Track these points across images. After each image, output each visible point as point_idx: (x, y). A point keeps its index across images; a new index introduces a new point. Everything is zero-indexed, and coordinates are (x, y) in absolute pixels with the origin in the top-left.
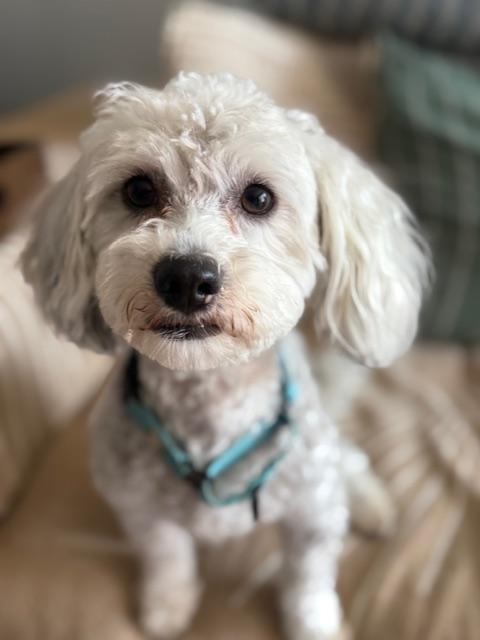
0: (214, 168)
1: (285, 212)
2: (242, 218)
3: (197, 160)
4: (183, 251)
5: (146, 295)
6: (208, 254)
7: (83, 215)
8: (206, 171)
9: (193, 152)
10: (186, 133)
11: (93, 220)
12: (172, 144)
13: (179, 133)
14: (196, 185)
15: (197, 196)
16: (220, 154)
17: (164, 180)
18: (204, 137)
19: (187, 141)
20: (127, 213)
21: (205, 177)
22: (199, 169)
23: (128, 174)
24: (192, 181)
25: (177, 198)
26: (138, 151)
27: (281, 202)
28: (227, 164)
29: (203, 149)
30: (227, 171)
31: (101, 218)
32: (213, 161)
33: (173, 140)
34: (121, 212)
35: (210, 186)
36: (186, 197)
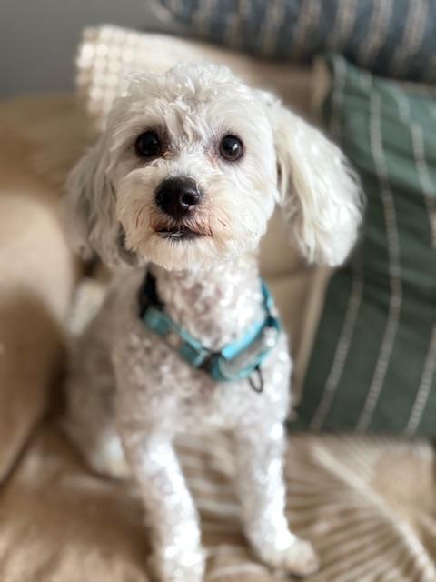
0: (199, 123)
1: (251, 158)
2: (220, 161)
3: (188, 118)
4: (174, 175)
6: (191, 177)
7: (108, 164)
8: (193, 125)
9: (185, 112)
10: (180, 98)
11: (116, 166)
12: (171, 106)
13: (175, 98)
14: (187, 137)
15: (188, 144)
16: (204, 113)
17: (166, 133)
18: (193, 100)
19: (181, 104)
20: (139, 160)
21: (193, 130)
22: (189, 124)
23: (140, 130)
24: (185, 134)
25: (174, 146)
26: (147, 113)
27: (248, 151)
28: (209, 121)
29: (192, 110)
30: (209, 126)
31: (121, 165)
32: (198, 117)
33: (172, 104)
34: (134, 160)
35: (197, 137)
36: (181, 145)
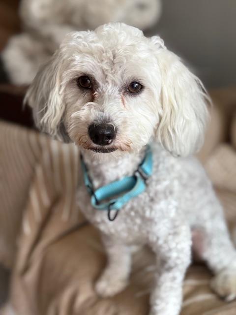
0: (116, 78)
1: (147, 91)
2: (128, 96)
3: (109, 74)
4: (100, 122)
5: (86, 137)
6: (110, 123)
8: (113, 78)
9: (107, 71)
14: (109, 83)
15: (109, 89)
16: (119, 73)
18: (112, 63)
21: (112, 81)
22: (110, 78)
25: (100, 89)
29: (112, 69)
30: (122, 79)
32: (116, 75)
35: (115, 84)
36: (104, 89)
